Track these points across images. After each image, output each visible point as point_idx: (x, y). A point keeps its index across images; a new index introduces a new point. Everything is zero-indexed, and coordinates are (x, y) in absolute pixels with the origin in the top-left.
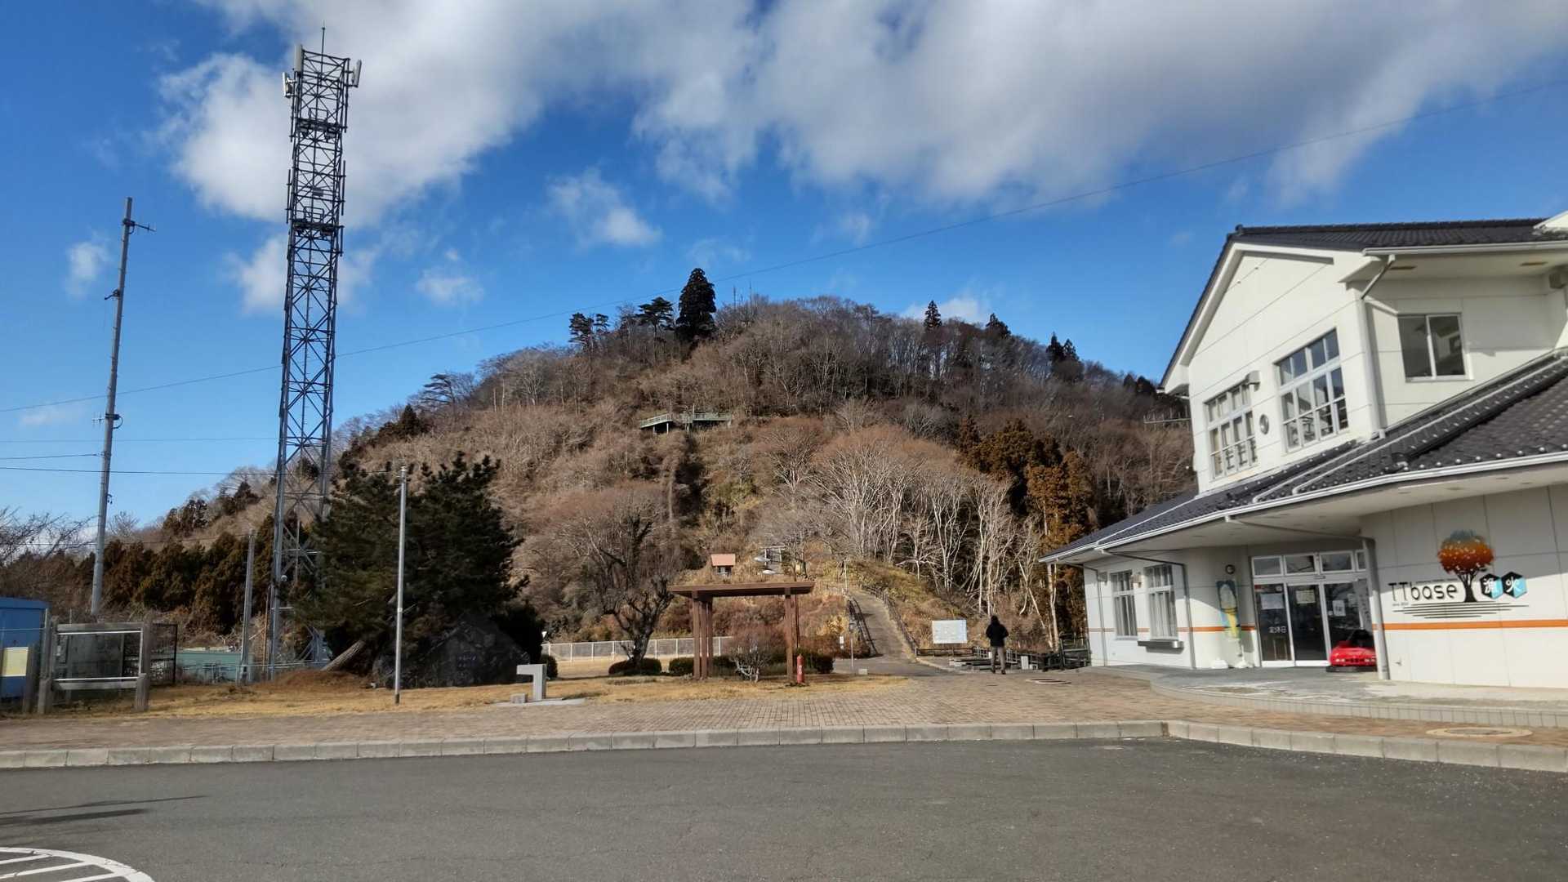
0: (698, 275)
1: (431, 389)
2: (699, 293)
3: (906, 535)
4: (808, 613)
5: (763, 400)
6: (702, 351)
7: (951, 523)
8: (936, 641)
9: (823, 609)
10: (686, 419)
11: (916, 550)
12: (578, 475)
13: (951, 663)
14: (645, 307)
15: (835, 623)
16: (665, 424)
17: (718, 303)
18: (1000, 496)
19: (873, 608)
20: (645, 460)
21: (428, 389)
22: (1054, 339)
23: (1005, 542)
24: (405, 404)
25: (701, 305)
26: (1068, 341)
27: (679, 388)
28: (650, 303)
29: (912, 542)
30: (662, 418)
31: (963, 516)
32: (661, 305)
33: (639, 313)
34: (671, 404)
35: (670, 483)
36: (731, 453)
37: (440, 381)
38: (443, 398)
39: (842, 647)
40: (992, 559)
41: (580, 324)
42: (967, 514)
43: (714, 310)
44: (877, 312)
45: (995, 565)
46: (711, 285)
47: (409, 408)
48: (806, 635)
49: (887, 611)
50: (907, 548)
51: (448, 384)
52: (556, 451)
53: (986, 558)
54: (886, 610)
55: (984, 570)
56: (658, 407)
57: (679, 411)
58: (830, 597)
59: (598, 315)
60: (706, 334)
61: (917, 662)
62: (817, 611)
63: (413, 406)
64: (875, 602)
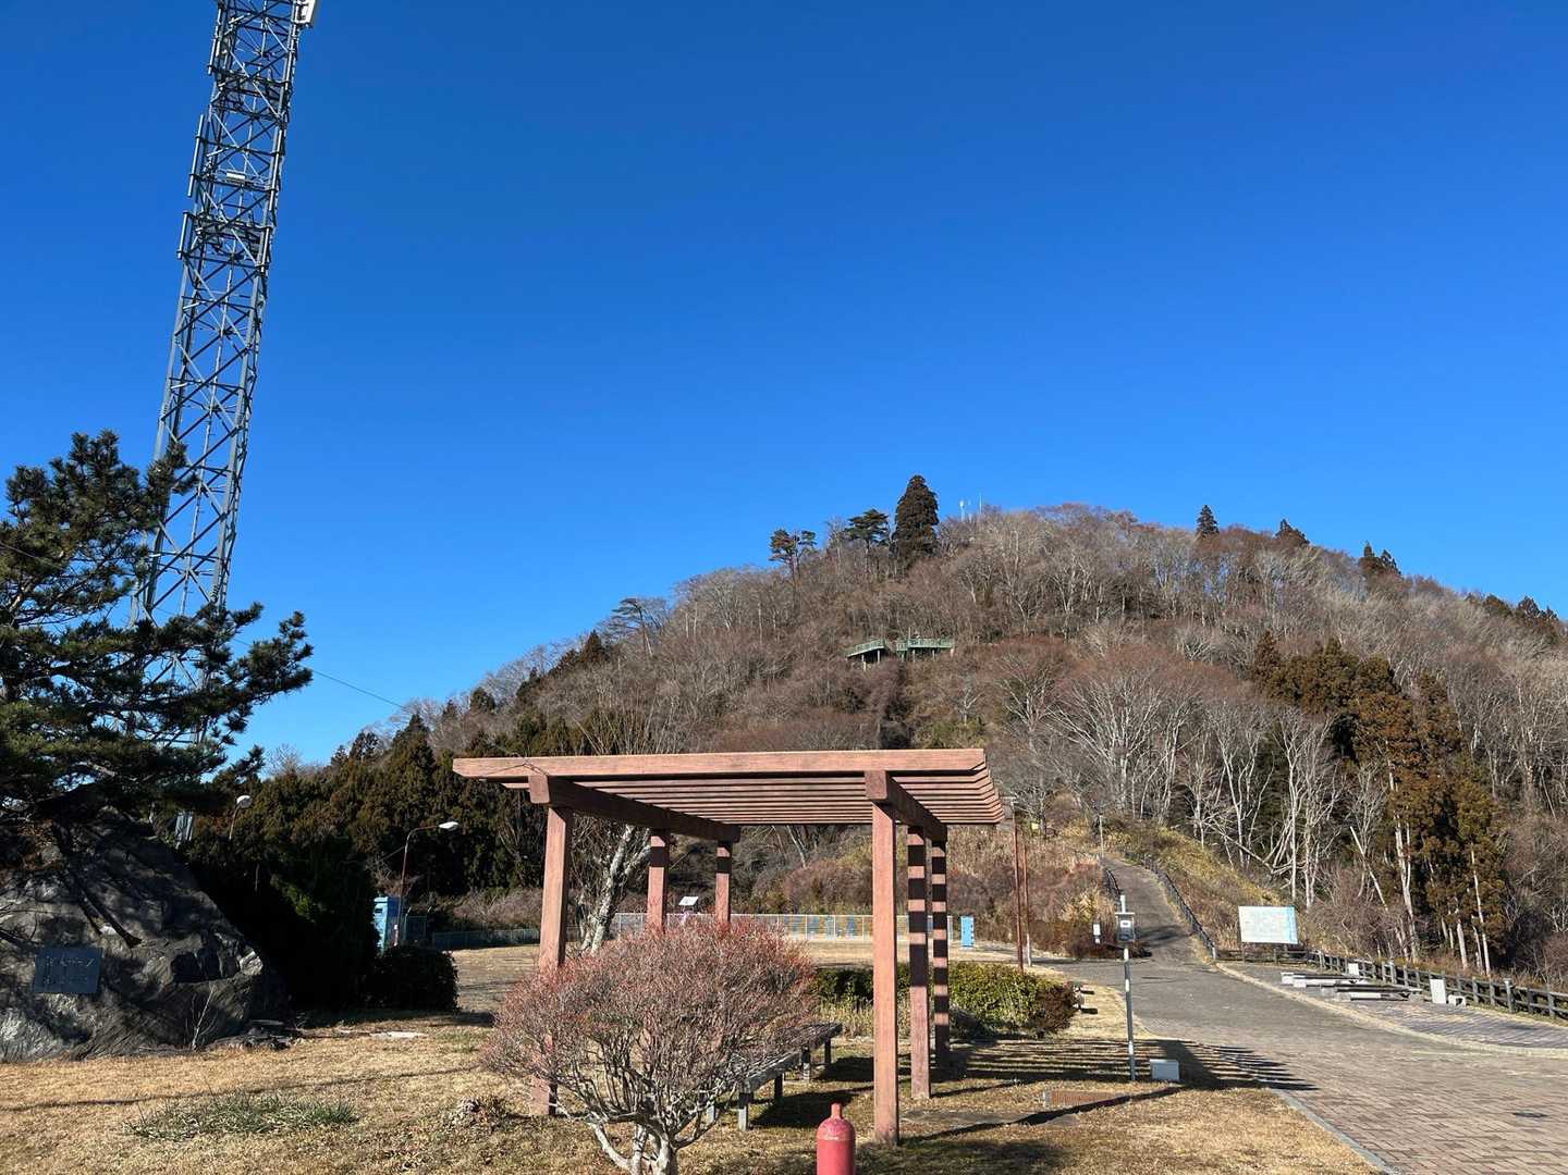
0: (917, 484)
1: (620, 614)
2: (920, 505)
3: (1183, 787)
4: (1048, 888)
5: (993, 623)
6: (922, 567)
7: (1249, 771)
8: (1246, 938)
9: (1069, 882)
10: (900, 646)
11: (1198, 808)
12: (772, 708)
13: (1287, 980)
14: (855, 520)
15: (1084, 902)
16: (875, 651)
17: (941, 514)
18: (1319, 736)
19: (1142, 883)
20: (849, 692)
21: (616, 614)
22: (1368, 549)
23: (1327, 800)
24: (590, 630)
25: (921, 517)
26: (1385, 552)
27: (893, 612)
28: (862, 516)
29: (1193, 798)
30: (873, 645)
31: (1262, 761)
32: (876, 518)
33: (849, 527)
34: (882, 628)
35: (878, 721)
36: (954, 685)
37: (629, 605)
38: (633, 624)
39: (1098, 941)
40: (1311, 821)
41: (783, 543)
42: (1271, 761)
43: (936, 522)
44: (1136, 521)
45: (1314, 831)
46: (933, 494)
47: (594, 635)
48: (1045, 919)
49: (1162, 889)
50: (1184, 805)
51: (638, 609)
52: (749, 680)
53: (1301, 821)
54: (1161, 886)
55: (1299, 839)
56: (869, 633)
57: (892, 637)
58: (1078, 865)
59: (804, 532)
60: (927, 549)
61: (1220, 973)
62: (1060, 886)
63: (599, 633)
64: (1144, 876)
